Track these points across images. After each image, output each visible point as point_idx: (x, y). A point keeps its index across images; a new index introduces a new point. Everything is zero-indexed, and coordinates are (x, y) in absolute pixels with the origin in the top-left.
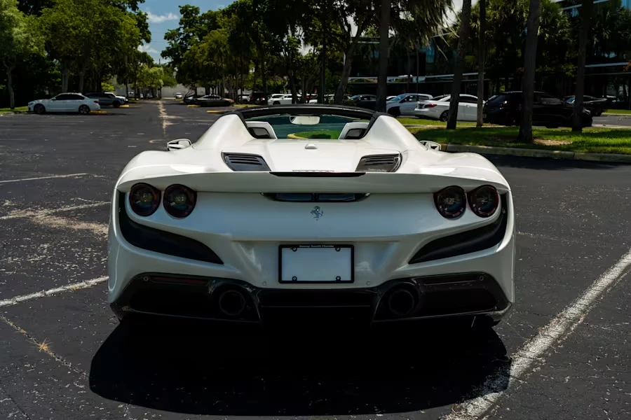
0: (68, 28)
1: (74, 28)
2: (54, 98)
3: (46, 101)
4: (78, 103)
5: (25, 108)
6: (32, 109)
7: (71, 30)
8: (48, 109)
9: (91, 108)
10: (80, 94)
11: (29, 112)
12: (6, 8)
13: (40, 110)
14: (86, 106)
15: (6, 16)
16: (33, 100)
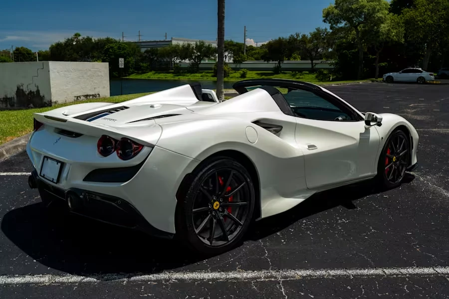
0: (417, 22)
1: (421, 21)
2: (401, 72)
3: (395, 73)
4: (418, 75)
5: (381, 79)
6: (385, 80)
7: (419, 22)
8: (395, 79)
9: (426, 79)
10: (420, 69)
11: (384, 81)
12: (378, 11)
13: (390, 80)
14: (422, 77)
15: (377, 16)
16: (387, 73)
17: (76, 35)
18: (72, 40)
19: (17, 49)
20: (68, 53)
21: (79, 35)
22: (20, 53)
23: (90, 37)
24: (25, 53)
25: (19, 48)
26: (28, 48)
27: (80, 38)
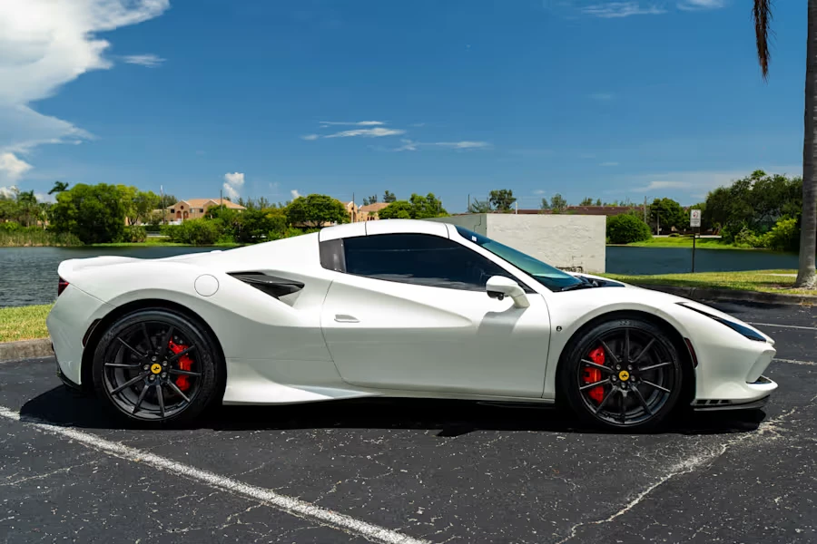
17: (756, 174)
18: (746, 183)
19: (656, 203)
20: (735, 206)
21: (763, 174)
22: (660, 208)
23: (781, 175)
24: (668, 208)
25: (659, 201)
26: (674, 200)
27: (762, 178)
